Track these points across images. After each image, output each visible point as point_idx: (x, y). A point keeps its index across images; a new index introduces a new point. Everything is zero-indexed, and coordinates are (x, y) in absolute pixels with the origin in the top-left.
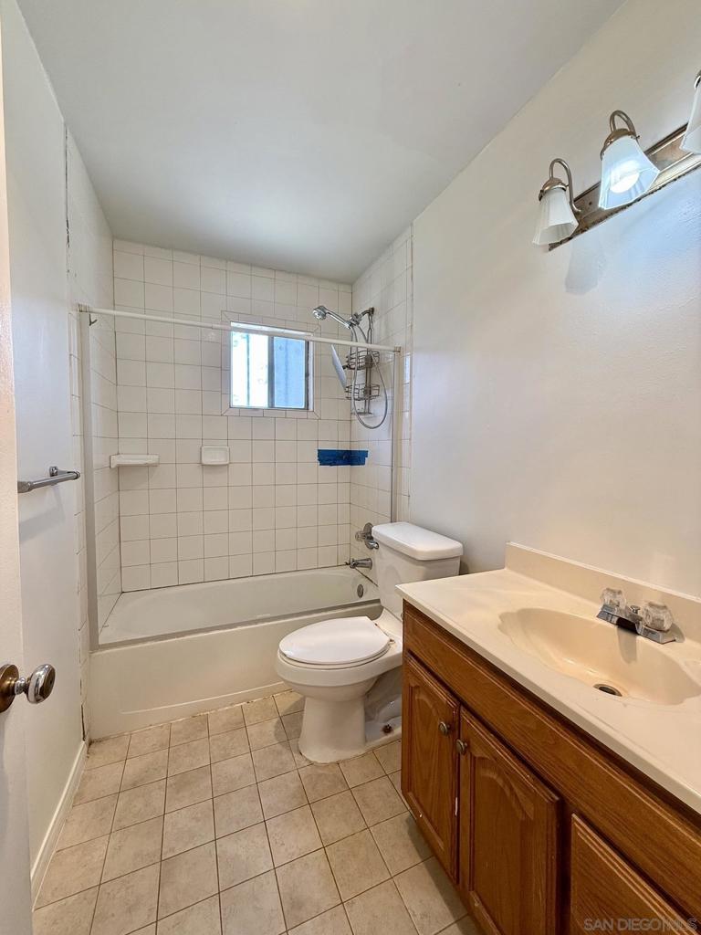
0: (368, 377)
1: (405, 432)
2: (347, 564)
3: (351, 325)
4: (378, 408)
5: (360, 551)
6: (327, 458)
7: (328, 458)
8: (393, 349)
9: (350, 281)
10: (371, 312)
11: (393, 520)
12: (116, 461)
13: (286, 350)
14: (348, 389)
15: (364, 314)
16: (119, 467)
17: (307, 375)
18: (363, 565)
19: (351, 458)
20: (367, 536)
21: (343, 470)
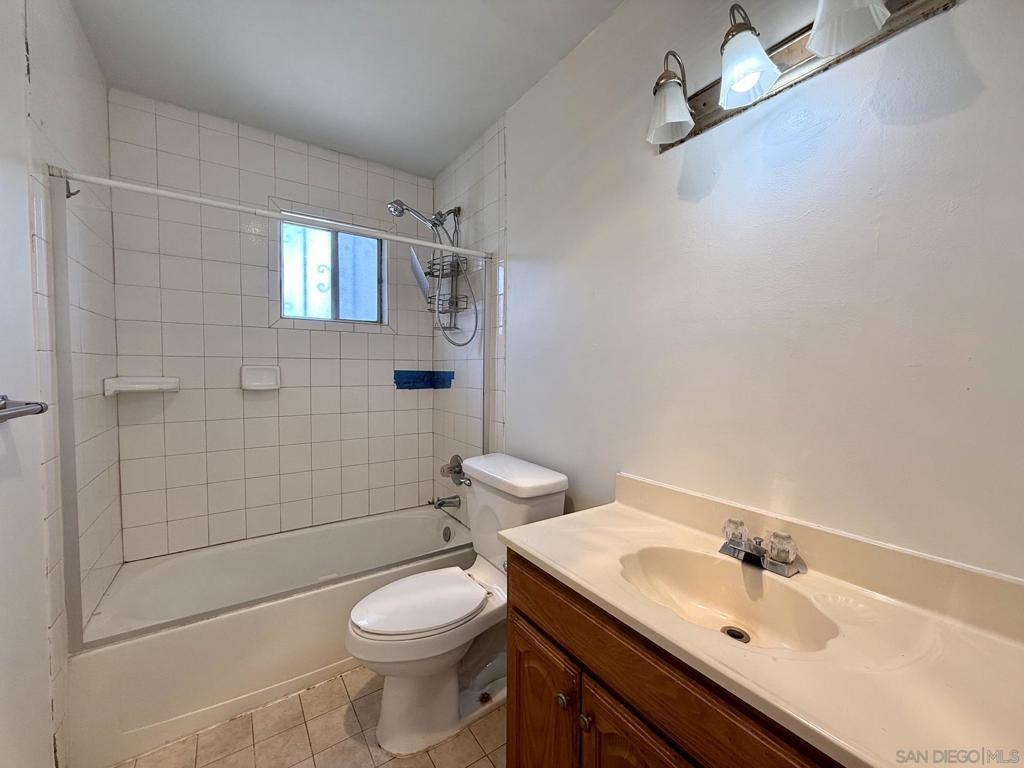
0: (454, 287)
1: (499, 351)
2: (430, 503)
3: (434, 225)
4: (467, 322)
5: (446, 487)
6: (405, 380)
7: (407, 380)
8: (484, 255)
9: (431, 175)
10: (457, 212)
11: (485, 451)
12: (112, 386)
13: (354, 250)
14: (430, 300)
15: (449, 213)
16: (118, 395)
17: (380, 281)
18: (450, 504)
19: (435, 380)
20: (456, 470)
21: (425, 394)
